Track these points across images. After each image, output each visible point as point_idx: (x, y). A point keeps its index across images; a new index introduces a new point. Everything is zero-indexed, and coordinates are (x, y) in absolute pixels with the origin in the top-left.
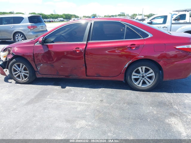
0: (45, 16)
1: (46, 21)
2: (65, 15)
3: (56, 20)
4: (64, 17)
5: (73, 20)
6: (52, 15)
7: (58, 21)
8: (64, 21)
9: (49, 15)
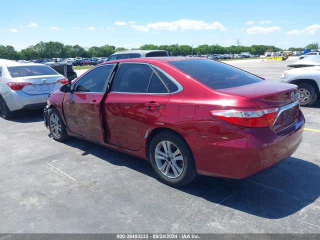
0: (222, 50)
1: (218, 57)
2: (256, 48)
3: (236, 55)
4: (254, 50)
5: (266, 55)
6: (234, 47)
7: (239, 57)
8: (249, 57)
9: (228, 48)
